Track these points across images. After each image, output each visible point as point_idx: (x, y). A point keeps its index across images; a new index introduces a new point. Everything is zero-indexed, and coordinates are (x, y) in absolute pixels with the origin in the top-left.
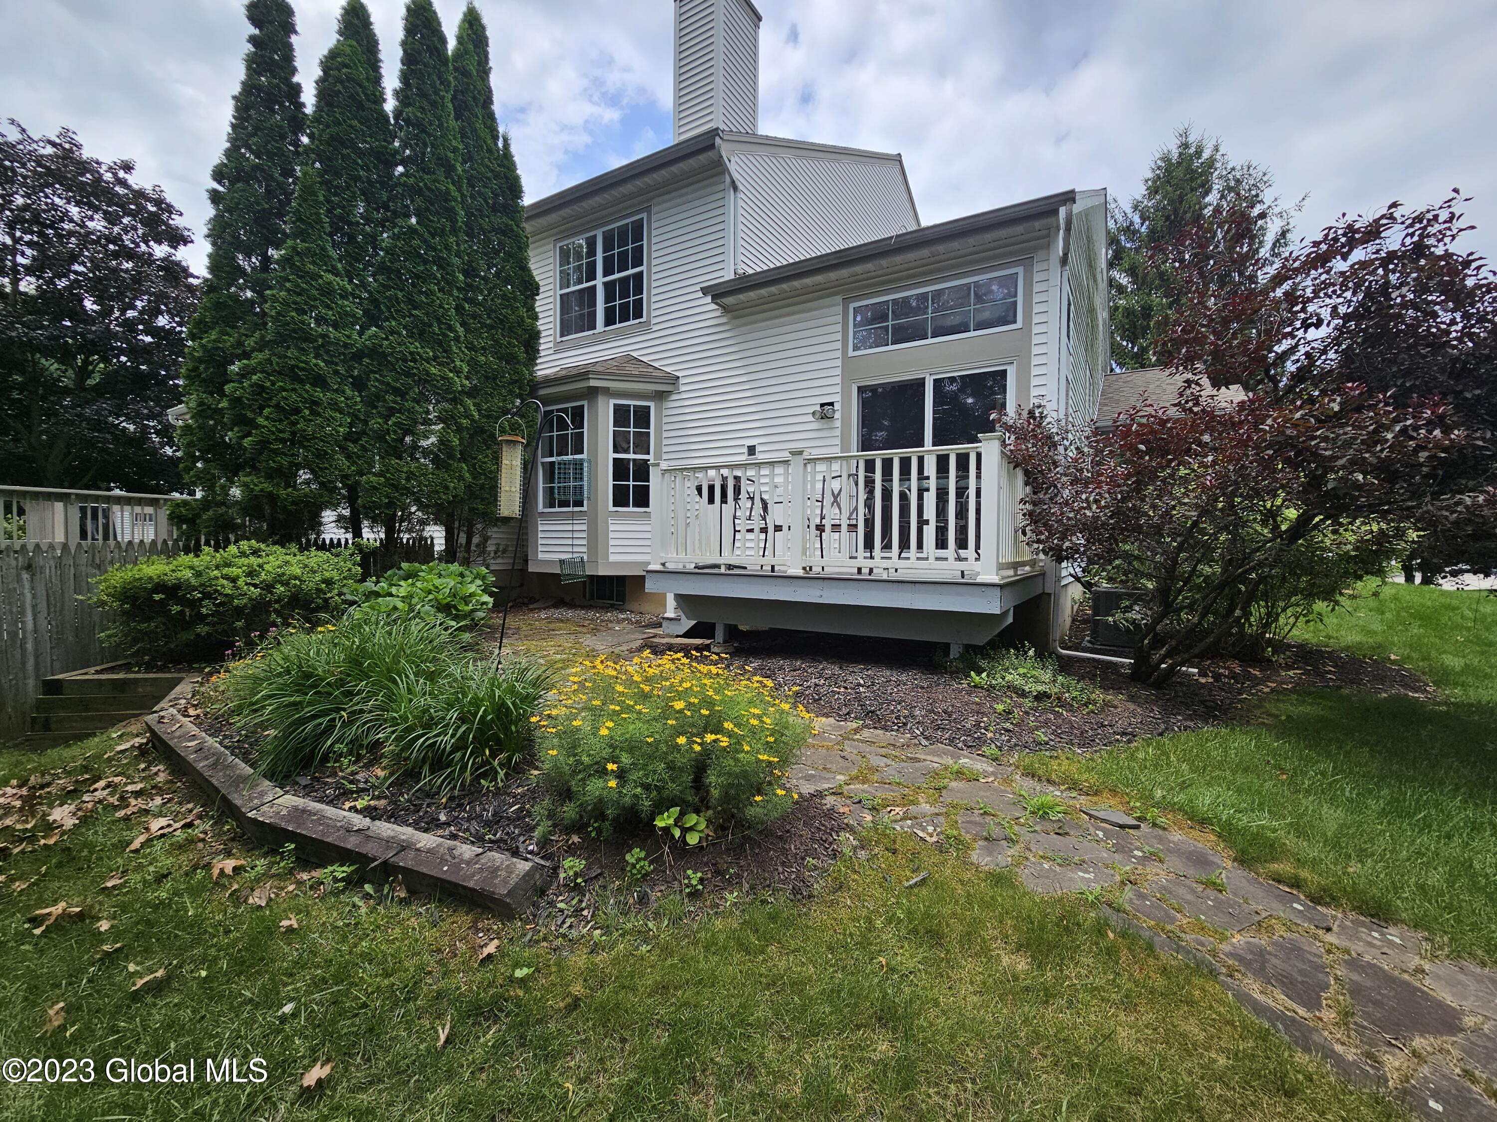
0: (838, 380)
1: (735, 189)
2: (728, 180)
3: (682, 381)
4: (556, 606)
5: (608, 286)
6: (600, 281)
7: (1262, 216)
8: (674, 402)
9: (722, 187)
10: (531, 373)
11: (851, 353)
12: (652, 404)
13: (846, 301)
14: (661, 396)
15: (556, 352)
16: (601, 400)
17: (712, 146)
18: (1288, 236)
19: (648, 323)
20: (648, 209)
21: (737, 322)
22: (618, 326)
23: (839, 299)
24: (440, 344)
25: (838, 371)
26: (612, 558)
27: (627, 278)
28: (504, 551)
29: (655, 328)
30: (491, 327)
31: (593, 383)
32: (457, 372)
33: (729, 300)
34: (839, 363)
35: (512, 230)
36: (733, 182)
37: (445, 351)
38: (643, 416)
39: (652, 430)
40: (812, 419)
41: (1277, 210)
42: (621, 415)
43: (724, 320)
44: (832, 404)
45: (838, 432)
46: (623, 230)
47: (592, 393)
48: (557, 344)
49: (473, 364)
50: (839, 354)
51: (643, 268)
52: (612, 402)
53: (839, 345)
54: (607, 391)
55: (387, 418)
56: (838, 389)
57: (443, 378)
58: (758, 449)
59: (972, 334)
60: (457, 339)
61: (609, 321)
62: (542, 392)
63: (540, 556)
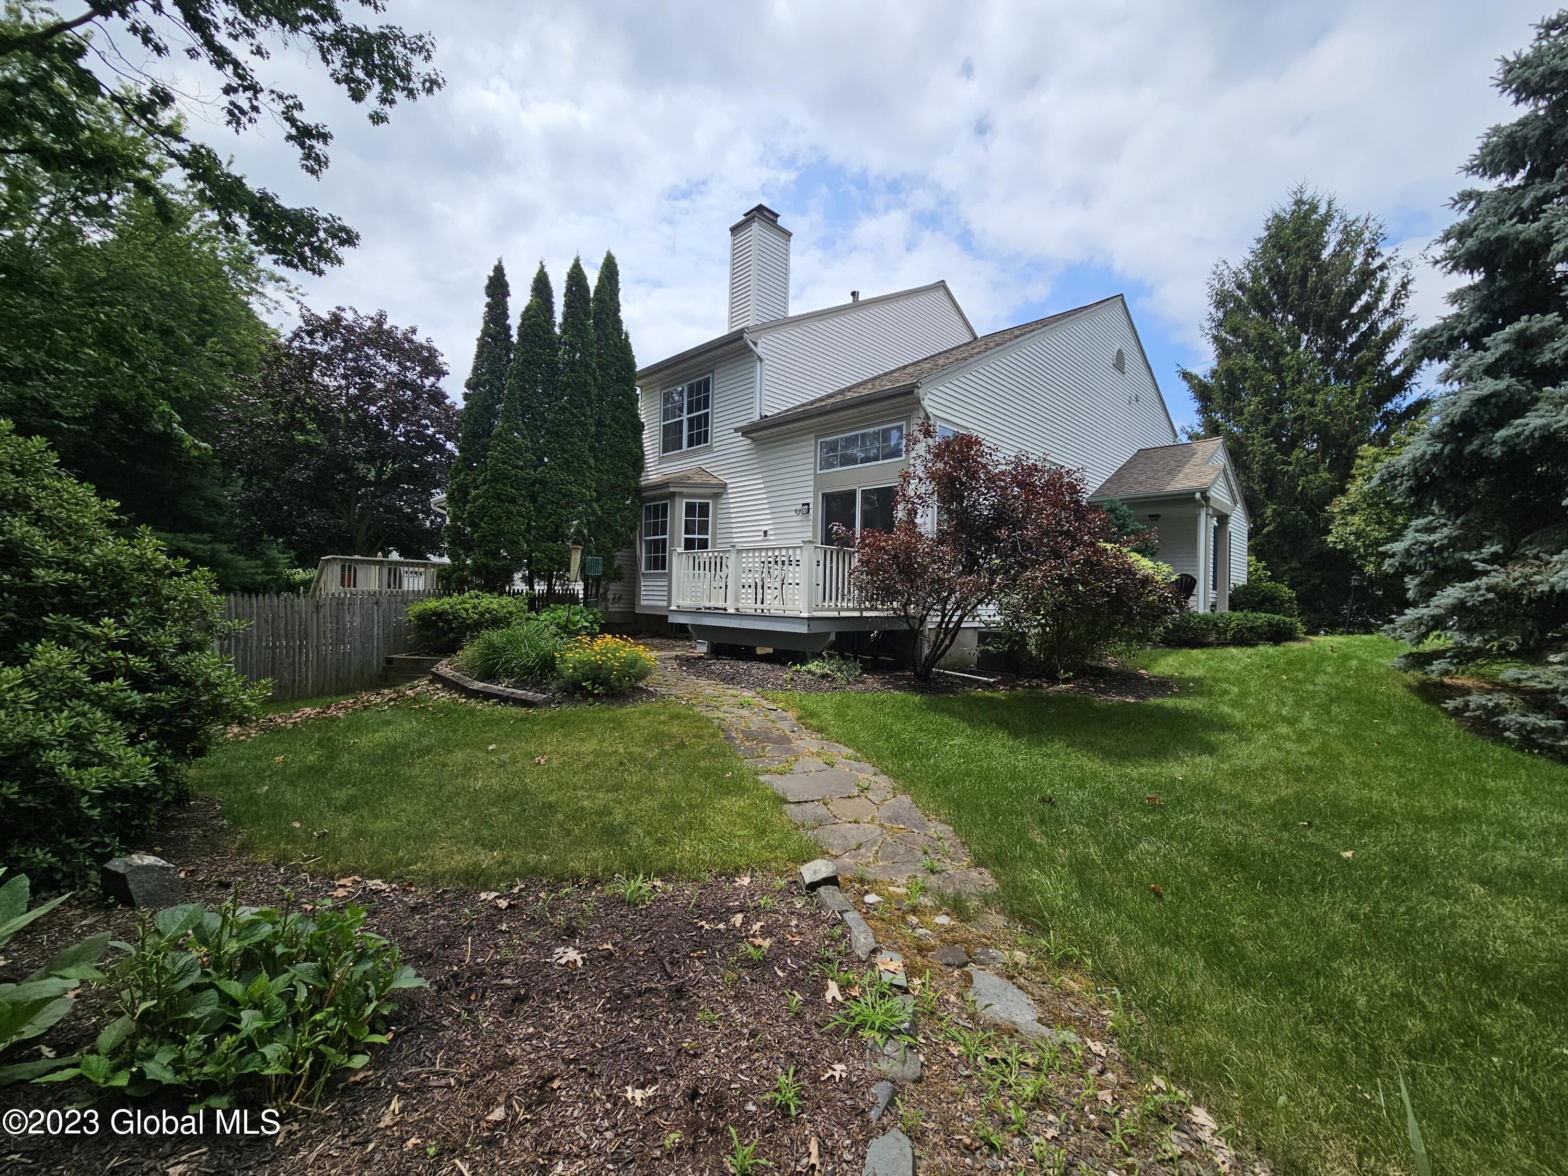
0: (811, 489)
1: (761, 360)
2: (756, 355)
3: (729, 486)
4: (653, 637)
5: (690, 420)
6: (685, 417)
7: (1382, 267)
8: (724, 500)
9: (753, 361)
10: (637, 483)
11: (819, 472)
12: (710, 502)
13: (817, 437)
14: (716, 496)
15: (660, 463)
16: (677, 500)
17: (742, 337)
19: (711, 446)
20: (712, 371)
21: (759, 448)
22: (695, 447)
23: (813, 435)
24: (579, 472)
25: (812, 483)
27: (700, 416)
28: (619, 599)
29: (715, 450)
30: (611, 456)
31: (672, 490)
32: (589, 488)
33: (752, 435)
34: (812, 477)
36: (759, 357)
38: (704, 509)
39: (710, 519)
40: (797, 514)
41: (1399, 261)
42: (690, 509)
43: (752, 446)
44: (808, 504)
45: (811, 523)
46: (699, 384)
47: (672, 495)
48: (660, 458)
50: (812, 472)
51: (709, 410)
52: (685, 501)
53: (812, 466)
54: (682, 495)
55: (547, 519)
56: (811, 494)
58: (769, 533)
59: (881, 462)
60: (590, 468)
61: (690, 444)
62: (644, 494)
63: (643, 603)
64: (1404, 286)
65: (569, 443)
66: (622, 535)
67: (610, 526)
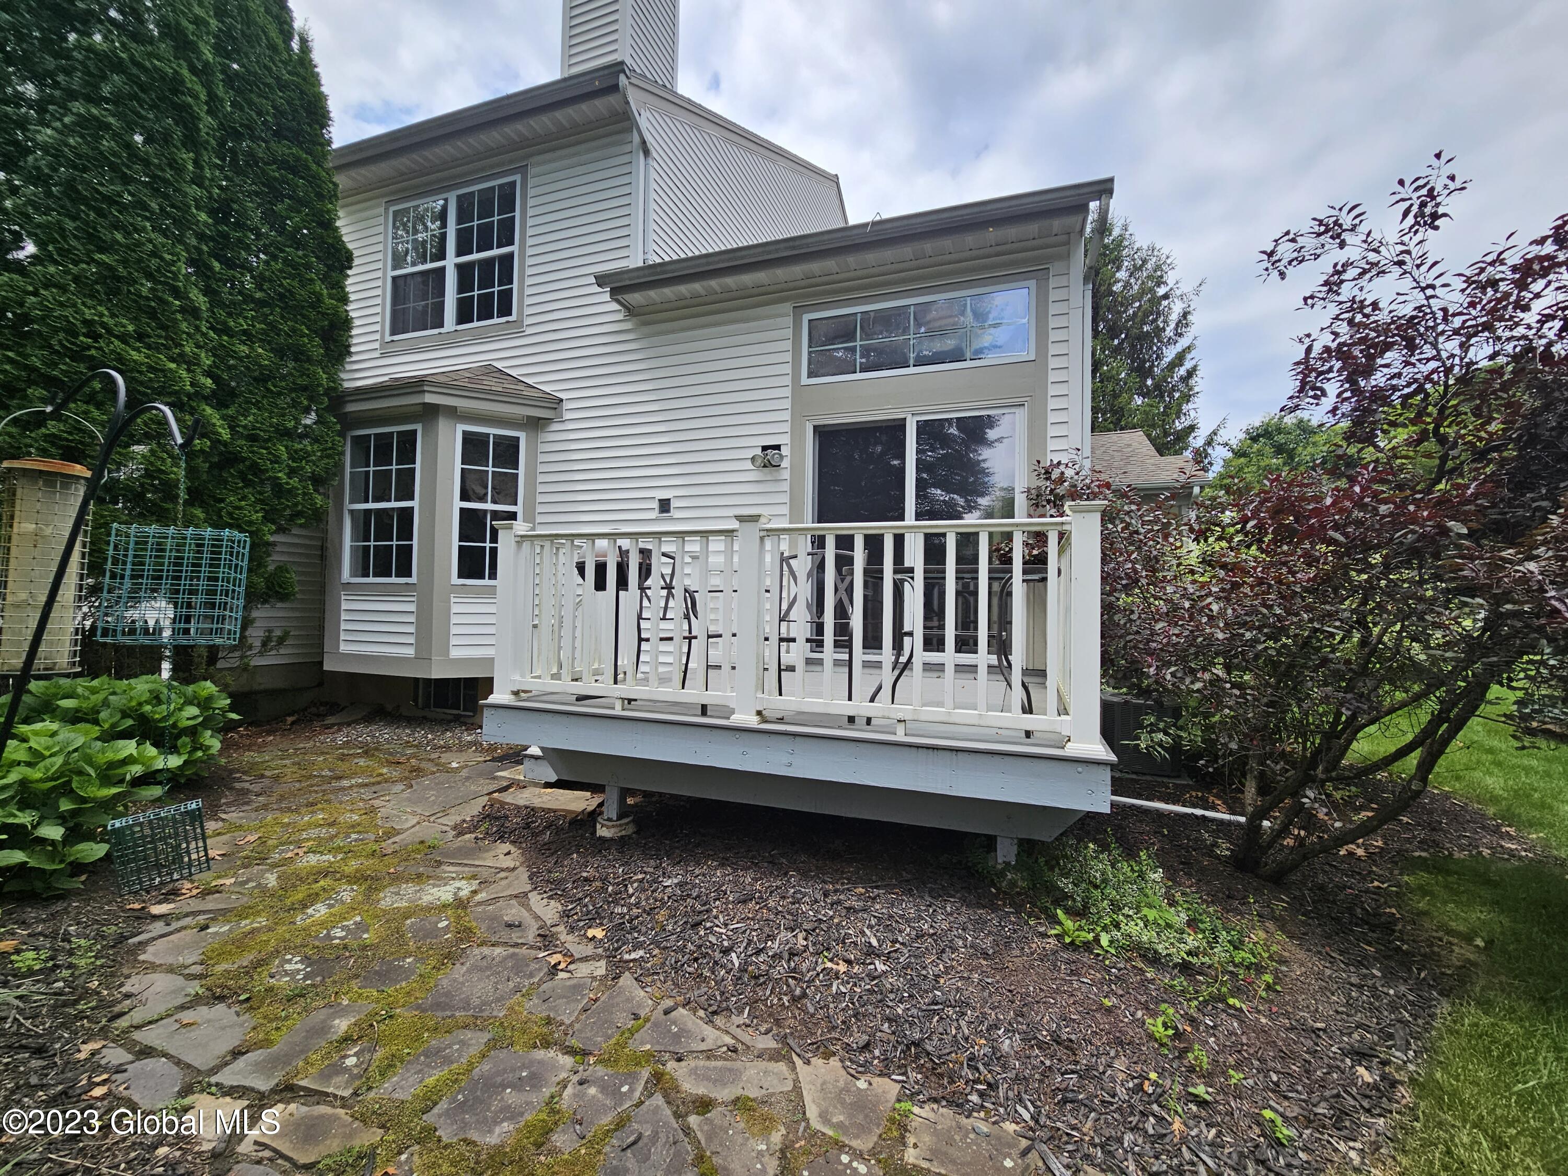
0: (787, 416)
1: (647, 152)
2: (636, 139)
3: (566, 405)
4: (368, 719)
5: (464, 271)
6: (451, 261)
7: (1166, 296)
8: (553, 435)
9: (627, 148)
10: (333, 378)
11: (805, 380)
12: (522, 436)
13: (798, 310)
14: (536, 425)
15: (383, 356)
16: (443, 425)
17: (616, 88)
18: (1189, 317)
19: (519, 323)
20: (523, 170)
21: (647, 330)
22: (475, 324)
23: (788, 307)
24: (153, 314)
25: (787, 404)
26: (455, 653)
27: (490, 262)
28: (281, 641)
29: (530, 331)
30: (261, 303)
31: (429, 399)
32: (191, 363)
33: (635, 298)
34: (787, 392)
35: (308, 168)
36: (644, 142)
37: (164, 327)
38: (507, 451)
39: (522, 472)
40: (749, 465)
41: (1178, 292)
42: (474, 447)
43: (627, 325)
44: (778, 447)
45: (786, 486)
46: (486, 198)
47: (430, 413)
48: (384, 344)
49: (221, 353)
50: (787, 380)
51: (514, 248)
52: (461, 428)
53: (788, 369)
54: (453, 413)
56: (786, 427)
57: (151, 369)
58: (674, 504)
59: (968, 364)
60: (192, 312)
61: (464, 316)
62: (351, 408)
63: (344, 648)
64: (1185, 315)
65: (116, 226)
66: (291, 492)
67: (255, 469)
